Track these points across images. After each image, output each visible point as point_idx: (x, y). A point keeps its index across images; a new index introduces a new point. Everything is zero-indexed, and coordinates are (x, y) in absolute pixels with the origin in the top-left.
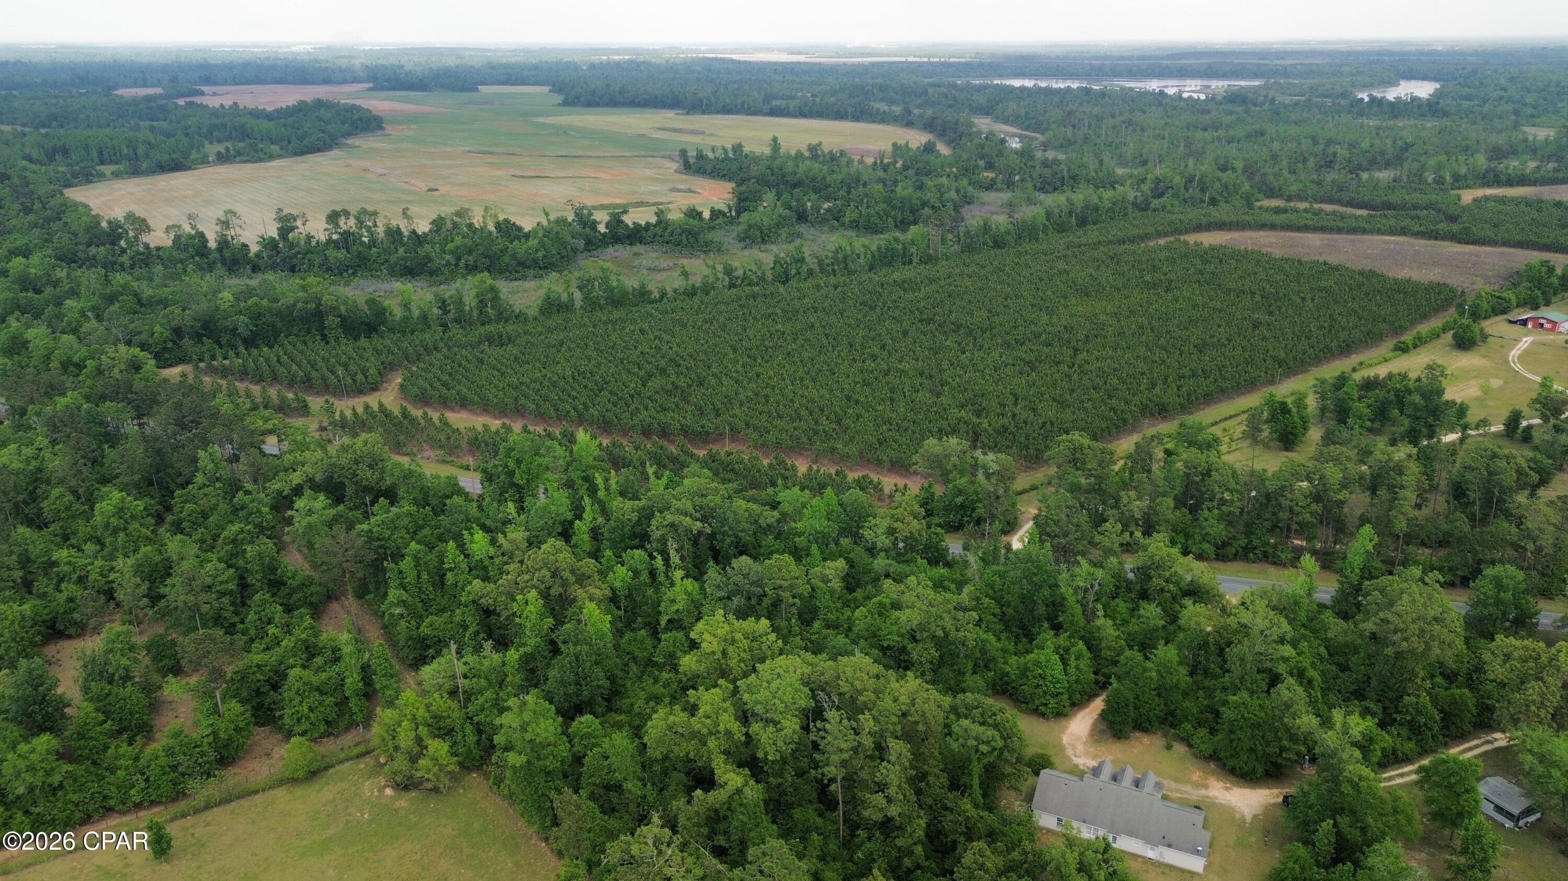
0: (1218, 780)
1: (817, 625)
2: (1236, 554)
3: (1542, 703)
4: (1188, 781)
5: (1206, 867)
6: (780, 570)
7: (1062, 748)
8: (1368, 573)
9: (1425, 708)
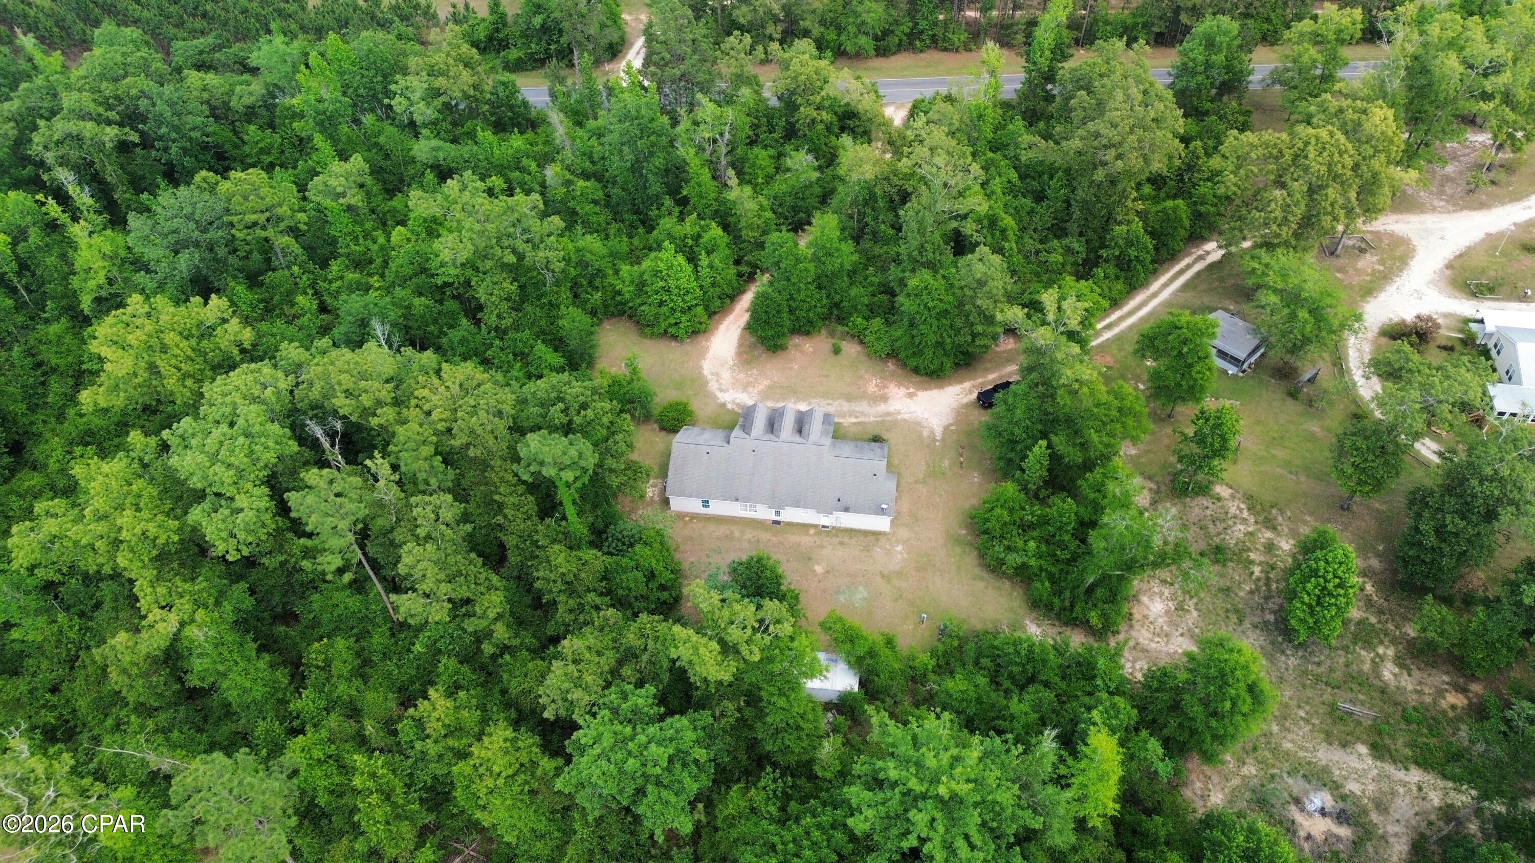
0: (899, 384)
1: (335, 267)
2: (900, 45)
3: (1285, 218)
4: (863, 396)
5: (892, 523)
6: (246, 198)
7: (704, 383)
8: (1060, 53)
9: (1137, 237)
